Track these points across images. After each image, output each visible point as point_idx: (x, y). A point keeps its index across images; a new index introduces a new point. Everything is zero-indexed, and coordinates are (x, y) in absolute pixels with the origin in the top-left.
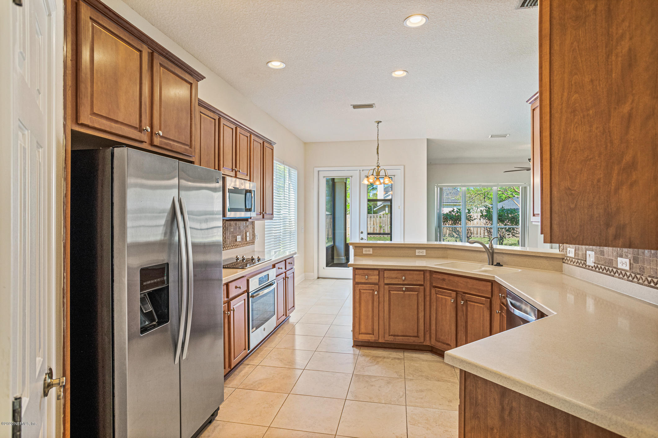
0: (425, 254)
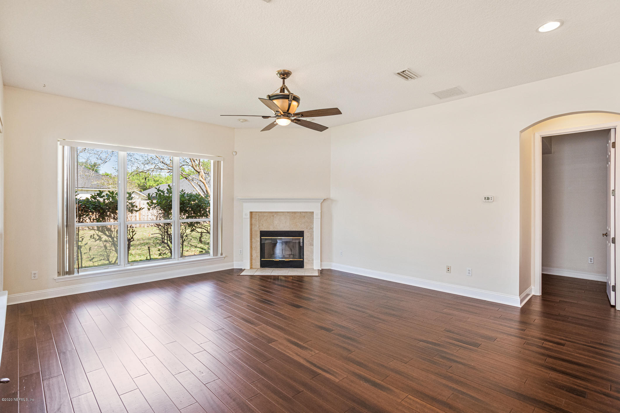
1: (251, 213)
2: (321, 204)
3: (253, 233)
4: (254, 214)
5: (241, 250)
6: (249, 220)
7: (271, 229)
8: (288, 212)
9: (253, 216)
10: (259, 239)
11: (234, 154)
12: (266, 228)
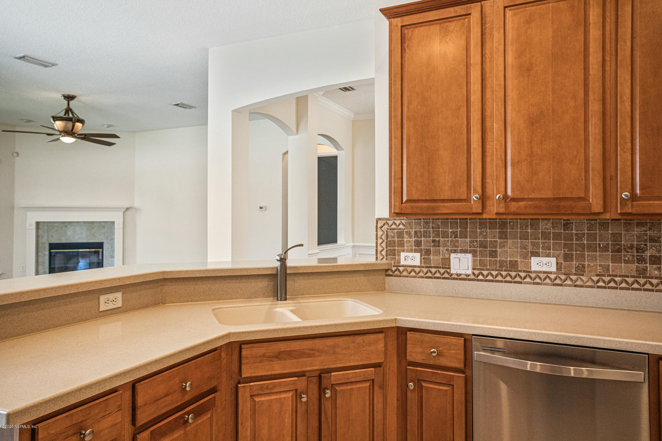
0: (119, 304)
1: (38, 223)
2: (124, 213)
3: (40, 245)
4: (41, 224)
5: (24, 265)
6: (34, 231)
7: (64, 241)
8: (84, 222)
9: (40, 226)
10: (47, 253)
11: (15, 155)
12: (55, 240)
